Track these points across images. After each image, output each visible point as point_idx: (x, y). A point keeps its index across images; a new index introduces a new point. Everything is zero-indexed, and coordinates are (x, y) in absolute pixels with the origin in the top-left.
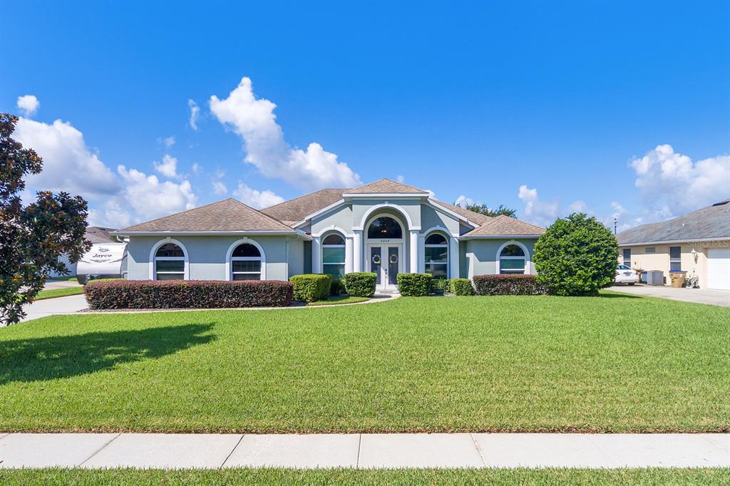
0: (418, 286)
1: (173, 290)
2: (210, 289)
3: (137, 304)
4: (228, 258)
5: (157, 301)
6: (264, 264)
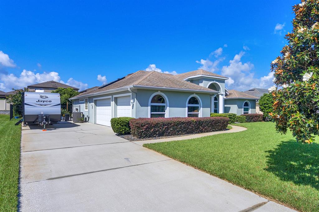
1: (189, 123)
2: (203, 122)
3: (169, 133)
4: (187, 105)
5: (180, 130)
6: (201, 108)
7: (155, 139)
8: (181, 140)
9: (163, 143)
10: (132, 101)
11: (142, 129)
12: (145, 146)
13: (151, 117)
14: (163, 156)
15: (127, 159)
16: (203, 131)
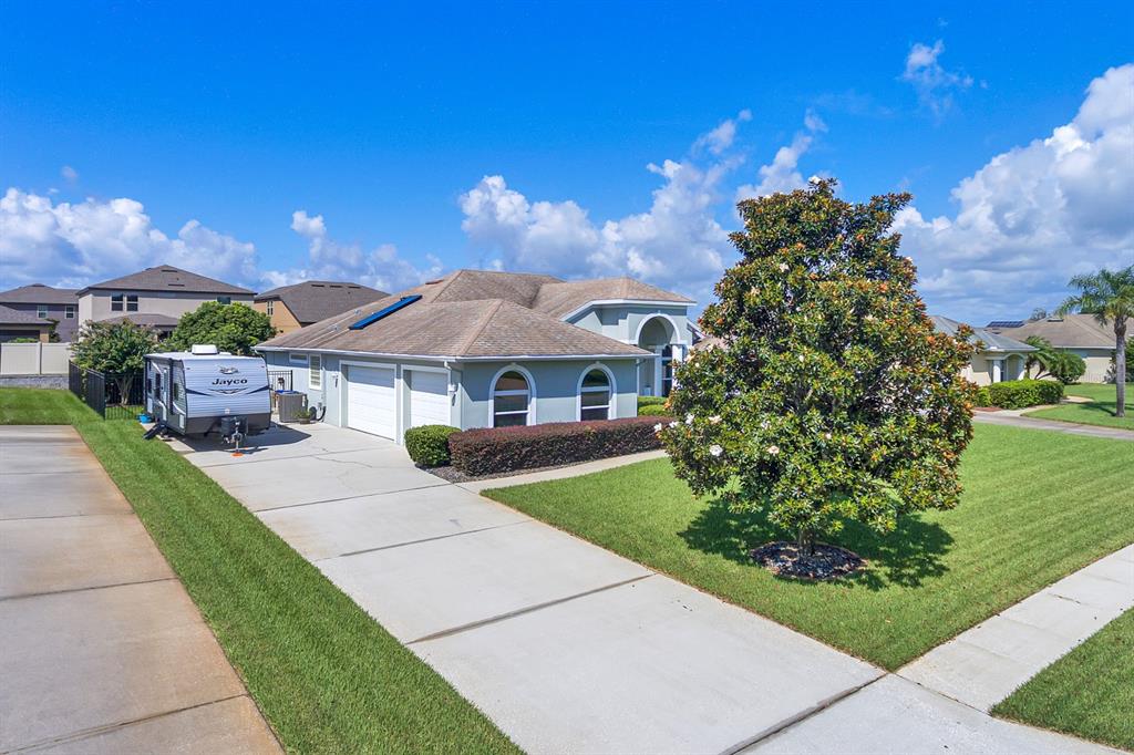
1: (579, 438)
2: (612, 433)
3: (536, 461)
4: (580, 389)
5: (559, 455)
6: (615, 395)
7: (504, 476)
8: (558, 478)
9: (520, 486)
10: (451, 388)
11: (477, 457)
12: (485, 493)
13: (495, 426)
14: (519, 513)
15: (454, 521)
16: (613, 453)
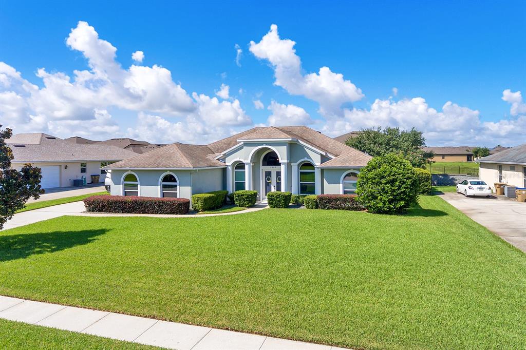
0: (279, 201)
4: (160, 183)
6: (178, 187)
